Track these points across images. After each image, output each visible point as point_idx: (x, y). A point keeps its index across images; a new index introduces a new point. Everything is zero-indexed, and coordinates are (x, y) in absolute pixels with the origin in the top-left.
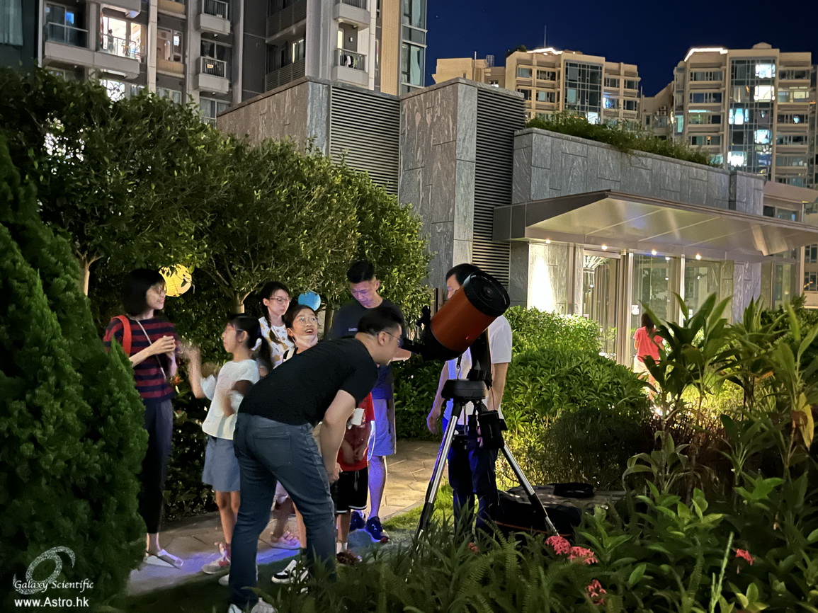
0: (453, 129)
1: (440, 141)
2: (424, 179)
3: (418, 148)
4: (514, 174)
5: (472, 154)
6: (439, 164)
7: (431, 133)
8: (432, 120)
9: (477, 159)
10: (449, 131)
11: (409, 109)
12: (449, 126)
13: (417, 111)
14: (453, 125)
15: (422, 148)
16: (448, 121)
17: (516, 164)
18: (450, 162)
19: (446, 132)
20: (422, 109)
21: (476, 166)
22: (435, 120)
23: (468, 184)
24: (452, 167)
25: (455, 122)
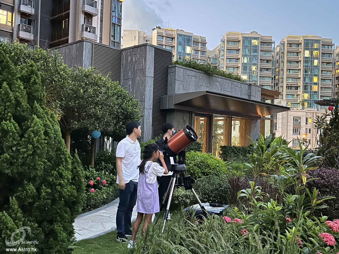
0: (144, 64)
1: (139, 68)
2: (132, 83)
3: (129, 71)
4: (168, 83)
5: (152, 75)
6: (139, 78)
7: (135, 65)
8: (136, 59)
9: (154, 76)
10: (143, 64)
11: (125, 55)
12: (143, 62)
13: (129, 56)
14: (145, 62)
15: (131, 71)
16: (143, 61)
17: (169, 79)
18: (143, 77)
19: (142, 65)
20: (131, 55)
21: (154, 79)
22: (137, 60)
23: (151, 86)
24: (144, 79)
25: (145, 61)
